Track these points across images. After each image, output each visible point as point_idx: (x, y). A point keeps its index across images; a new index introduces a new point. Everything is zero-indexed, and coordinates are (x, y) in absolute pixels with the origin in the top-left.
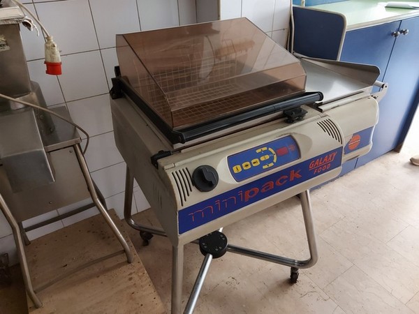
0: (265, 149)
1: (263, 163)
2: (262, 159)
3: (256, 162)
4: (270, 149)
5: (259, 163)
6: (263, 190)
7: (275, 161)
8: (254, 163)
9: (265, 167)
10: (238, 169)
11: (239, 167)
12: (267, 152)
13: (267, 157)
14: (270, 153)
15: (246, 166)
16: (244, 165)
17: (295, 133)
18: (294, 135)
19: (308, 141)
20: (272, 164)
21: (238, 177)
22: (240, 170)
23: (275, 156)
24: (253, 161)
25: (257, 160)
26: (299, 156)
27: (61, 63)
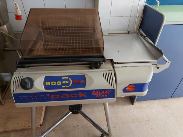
0: (67, 78)
1: (63, 84)
2: (64, 82)
3: (59, 83)
4: (70, 79)
5: (61, 84)
6: (62, 97)
7: (70, 85)
8: (58, 83)
9: (63, 87)
10: (48, 84)
11: (49, 83)
12: (68, 80)
13: (67, 82)
14: (70, 81)
15: (54, 83)
16: (52, 82)
17: (87, 75)
18: (86, 76)
19: (92, 81)
20: (67, 86)
21: (46, 87)
22: (49, 84)
23: (71, 83)
24: (58, 82)
25: (61, 82)
26: (84, 86)
27: (21, 16)
